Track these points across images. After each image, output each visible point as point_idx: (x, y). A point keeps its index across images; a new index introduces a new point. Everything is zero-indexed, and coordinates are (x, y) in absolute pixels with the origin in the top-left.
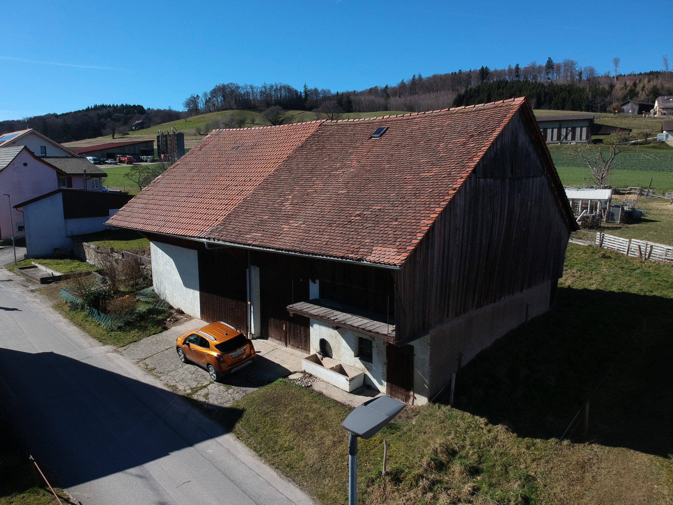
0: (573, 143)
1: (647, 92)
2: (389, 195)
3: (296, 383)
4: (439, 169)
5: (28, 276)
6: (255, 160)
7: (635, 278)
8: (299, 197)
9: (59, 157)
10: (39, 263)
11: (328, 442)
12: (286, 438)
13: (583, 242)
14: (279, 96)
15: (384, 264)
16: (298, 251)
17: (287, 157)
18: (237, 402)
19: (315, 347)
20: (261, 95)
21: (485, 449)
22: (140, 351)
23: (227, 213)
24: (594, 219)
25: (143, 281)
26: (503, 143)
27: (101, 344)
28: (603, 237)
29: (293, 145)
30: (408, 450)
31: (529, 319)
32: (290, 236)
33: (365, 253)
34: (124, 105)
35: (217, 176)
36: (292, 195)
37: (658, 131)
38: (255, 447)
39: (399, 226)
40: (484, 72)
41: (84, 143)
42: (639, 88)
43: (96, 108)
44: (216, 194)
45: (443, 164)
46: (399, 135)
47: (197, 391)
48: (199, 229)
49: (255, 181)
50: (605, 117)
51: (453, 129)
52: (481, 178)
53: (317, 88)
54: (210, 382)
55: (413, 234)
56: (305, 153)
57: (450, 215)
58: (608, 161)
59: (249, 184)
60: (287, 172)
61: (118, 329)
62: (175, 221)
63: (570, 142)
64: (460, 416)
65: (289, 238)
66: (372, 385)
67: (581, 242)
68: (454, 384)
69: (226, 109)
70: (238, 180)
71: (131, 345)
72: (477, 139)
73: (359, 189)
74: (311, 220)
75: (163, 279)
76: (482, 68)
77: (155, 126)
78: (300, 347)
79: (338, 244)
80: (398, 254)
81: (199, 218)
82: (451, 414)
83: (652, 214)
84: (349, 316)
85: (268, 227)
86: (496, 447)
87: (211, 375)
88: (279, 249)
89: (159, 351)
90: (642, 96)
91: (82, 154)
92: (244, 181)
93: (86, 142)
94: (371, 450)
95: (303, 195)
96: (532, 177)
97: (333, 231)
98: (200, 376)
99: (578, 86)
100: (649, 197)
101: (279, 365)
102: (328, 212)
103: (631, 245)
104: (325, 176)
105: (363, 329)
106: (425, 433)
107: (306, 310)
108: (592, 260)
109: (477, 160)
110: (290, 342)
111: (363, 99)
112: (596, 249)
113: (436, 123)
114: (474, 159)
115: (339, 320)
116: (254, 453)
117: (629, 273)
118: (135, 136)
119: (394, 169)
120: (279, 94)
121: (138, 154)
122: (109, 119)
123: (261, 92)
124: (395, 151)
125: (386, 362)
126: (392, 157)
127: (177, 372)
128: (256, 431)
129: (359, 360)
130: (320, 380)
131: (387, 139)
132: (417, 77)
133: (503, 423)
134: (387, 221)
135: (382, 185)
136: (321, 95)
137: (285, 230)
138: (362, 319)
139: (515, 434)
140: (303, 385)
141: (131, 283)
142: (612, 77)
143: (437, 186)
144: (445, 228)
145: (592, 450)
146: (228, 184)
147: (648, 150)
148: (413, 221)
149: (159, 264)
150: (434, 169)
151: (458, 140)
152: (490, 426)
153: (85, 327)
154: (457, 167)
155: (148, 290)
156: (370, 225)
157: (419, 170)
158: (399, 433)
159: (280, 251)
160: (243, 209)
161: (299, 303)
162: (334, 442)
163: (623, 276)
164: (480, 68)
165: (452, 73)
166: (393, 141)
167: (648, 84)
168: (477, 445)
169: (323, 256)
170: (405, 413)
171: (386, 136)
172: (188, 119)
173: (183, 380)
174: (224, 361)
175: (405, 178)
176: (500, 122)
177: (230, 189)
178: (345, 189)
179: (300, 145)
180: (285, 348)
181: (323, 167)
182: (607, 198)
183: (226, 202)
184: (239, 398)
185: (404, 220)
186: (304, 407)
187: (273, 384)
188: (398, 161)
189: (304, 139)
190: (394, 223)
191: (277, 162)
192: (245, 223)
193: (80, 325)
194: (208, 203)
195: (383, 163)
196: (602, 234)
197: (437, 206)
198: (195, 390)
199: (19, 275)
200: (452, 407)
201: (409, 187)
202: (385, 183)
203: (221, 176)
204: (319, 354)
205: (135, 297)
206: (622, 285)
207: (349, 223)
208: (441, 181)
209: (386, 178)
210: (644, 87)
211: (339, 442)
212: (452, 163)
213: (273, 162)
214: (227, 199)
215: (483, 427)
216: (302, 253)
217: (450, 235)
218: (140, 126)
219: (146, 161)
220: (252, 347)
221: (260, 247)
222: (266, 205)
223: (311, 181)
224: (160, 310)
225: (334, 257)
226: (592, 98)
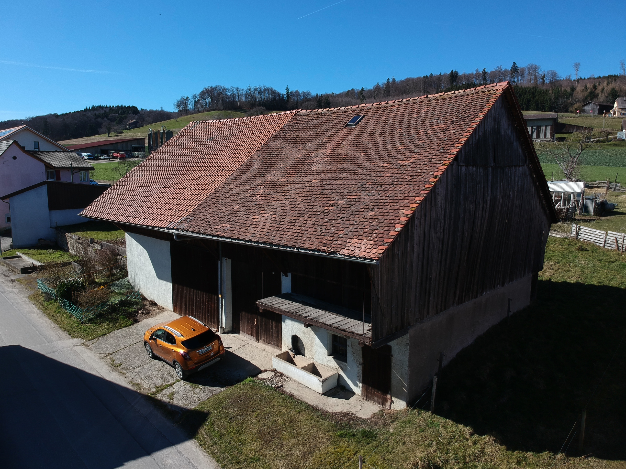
0: (539, 141)
1: (606, 94)
2: (365, 183)
3: (265, 383)
4: (418, 156)
5: (11, 266)
6: (229, 150)
7: (615, 270)
8: (271, 187)
9: (49, 152)
10: (23, 253)
11: (297, 453)
12: (251, 447)
13: (559, 234)
14: (263, 98)
15: (360, 257)
16: (268, 243)
17: (261, 147)
18: (203, 403)
19: (287, 343)
20: (246, 97)
21: (471, 464)
22: (109, 345)
23: (197, 203)
24: (568, 212)
25: (120, 271)
26: (486, 129)
27: (70, 336)
28: (579, 229)
29: (267, 135)
30: (386, 464)
31: (511, 314)
32: (260, 227)
33: (339, 246)
34: (120, 105)
35: (190, 166)
36: (264, 184)
37: (618, 130)
38: (218, 457)
39: (376, 217)
40: (453, 76)
41: (81, 141)
42: (598, 90)
43: (94, 108)
44: (188, 184)
45: (422, 151)
46: (376, 123)
47: (161, 390)
48: (168, 220)
49: (228, 171)
50: (568, 117)
51: (433, 115)
52: (463, 166)
53: (298, 90)
54: (177, 380)
55: (391, 225)
56: (279, 142)
57: (431, 205)
58: (575, 157)
59: (222, 174)
60: (260, 161)
61: (88, 321)
62: (146, 212)
63: (536, 139)
64: (442, 424)
65: (258, 230)
66: (346, 386)
67: (557, 234)
68: (435, 389)
69: (214, 110)
70: (211, 170)
71: (100, 338)
72: (459, 125)
73: (333, 178)
74: (282, 211)
75: (137, 270)
76: (452, 72)
77: (148, 125)
78: (272, 343)
79: (310, 236)
80: (374, 247)
81: (170, 209)
82: (433, 422)
83: (623, 207)
84: (322, 312)
85: (237, 218)
86: (483, 461)
87: (177, 373)
88: (248, 241)
89: (128, 345)
90: (602, 98)
91: (78, 150)
92: (217, 171)
93: (84, 139)
94: (344, 463)
95: (275, 184)
96: (515, 166)
97: (305, 222)
98: (166, 373)
99: (541, 88)
100: (616, 191)
101: (249, 362)
102: (301, 202)
103: (608, 237)
104: (299, 165)
105: (337, 328)
106: (404, 443)
107: (277, 306)
108: (569, 252)
109: (459, 146)
110: (262, 337)
111: (341, 101)
112: (572, 242)
113: (414, 110)
114: (456, 145)
115: (311, 318)
116: (216, 463)
117: (607, 266)
118: (129, 134)
119: (370, 157)
120: (262, 96)
121: (130, 151)
122: (105, 119)
123: (246, 94)
124: (372, 139)
125: (361, 362)
126: (368, 145)
127: (144, 368)
128: (220, 437)
129: (333, 359)
130: (292, 380)
131: (363, 128)
132: (391, 80)
133: (490, 434)
134: (363, 211)
135: (357, 173)
136: (302, 97)
137: (255, 220)
138: (336, 316)
139: (503, 447)
140: (273, 386)
141: (108, 273)
142: (573, 80)
143: (417, 174)
144: (425, 219)
145: (589, 465)
146: (201, 174)
147: (609, 147)
148: (390, 211)
149: (134, 255)
150: (413, 156)
151: (438, 127)
152: (476, 436)
153: (56, 318)
154: (437, 154)
155: (123, 281)
156: (345, 215)
157: (396, 157)
158: (375, 443)
159: (249, 243)
160: (214, 200)
161: (270, 298)
162: (304, 453)
163: (602, 268)
164: (450, 72)
165: (424, 76)
166: (370, 129)
167: (607, 86)
168: (462, 460)
169: (293, 248)
170: (382, 419)
171: (362, 124)
172: (179, 119)
173: (148, 378)
174: (190, 359)
175: (382, 166)
176: (482, 107)
177: (203, 179)
178: (319, 178)
179: (275, 135)
180: (257, 343)
181: (296, 156)
182: (580, 191)
183: (197, 192)
184: (204, 399)
185: (381, 210)
186: (273, 411)
187: (241, 384)
188: (375, 149)
189: (278, 129)
190: (371, 214)
191: (251, 152)
192: (215, 213)
193: (52, 317)
194: (180, 194)
195: (358, 152)
196: (578, 226)
197: (417, 195)
198: (160, 389)
199: (3, 265)
200: (433, 413)
201: (386, 175)
202: (360, 171)
203: (195, 166)
204: (291, 351)
205: (109, 289)
206: (602, 278)
207: (322, 214)
208: (421, 168)
209: (362, 166)
210: (603, 89)
211: (310, 453)
212: (432, 150)
213: (247, 152)
214: (199, 189)
215: (468, 437)
216: (272, 245)
217: (430, 226)
218: (134, 125)
219: (137, 157)
220: (221, 343)
221: (229, 239)
222: (237, 195)
223: (284, 170)
224: (132, 301)
225: (306, 250)
226: (555, 100)
